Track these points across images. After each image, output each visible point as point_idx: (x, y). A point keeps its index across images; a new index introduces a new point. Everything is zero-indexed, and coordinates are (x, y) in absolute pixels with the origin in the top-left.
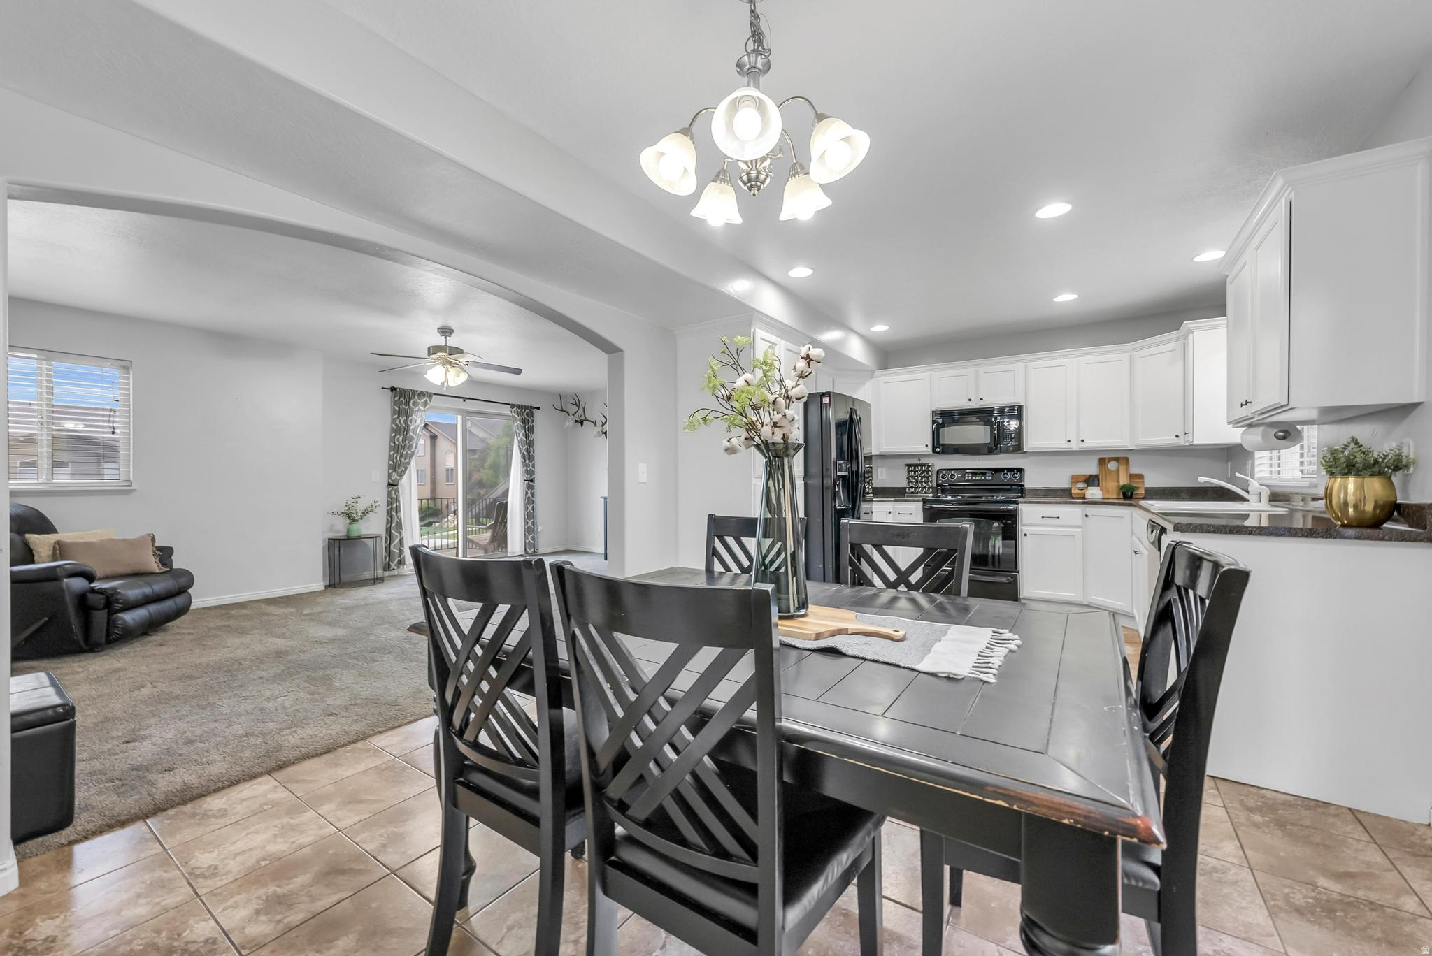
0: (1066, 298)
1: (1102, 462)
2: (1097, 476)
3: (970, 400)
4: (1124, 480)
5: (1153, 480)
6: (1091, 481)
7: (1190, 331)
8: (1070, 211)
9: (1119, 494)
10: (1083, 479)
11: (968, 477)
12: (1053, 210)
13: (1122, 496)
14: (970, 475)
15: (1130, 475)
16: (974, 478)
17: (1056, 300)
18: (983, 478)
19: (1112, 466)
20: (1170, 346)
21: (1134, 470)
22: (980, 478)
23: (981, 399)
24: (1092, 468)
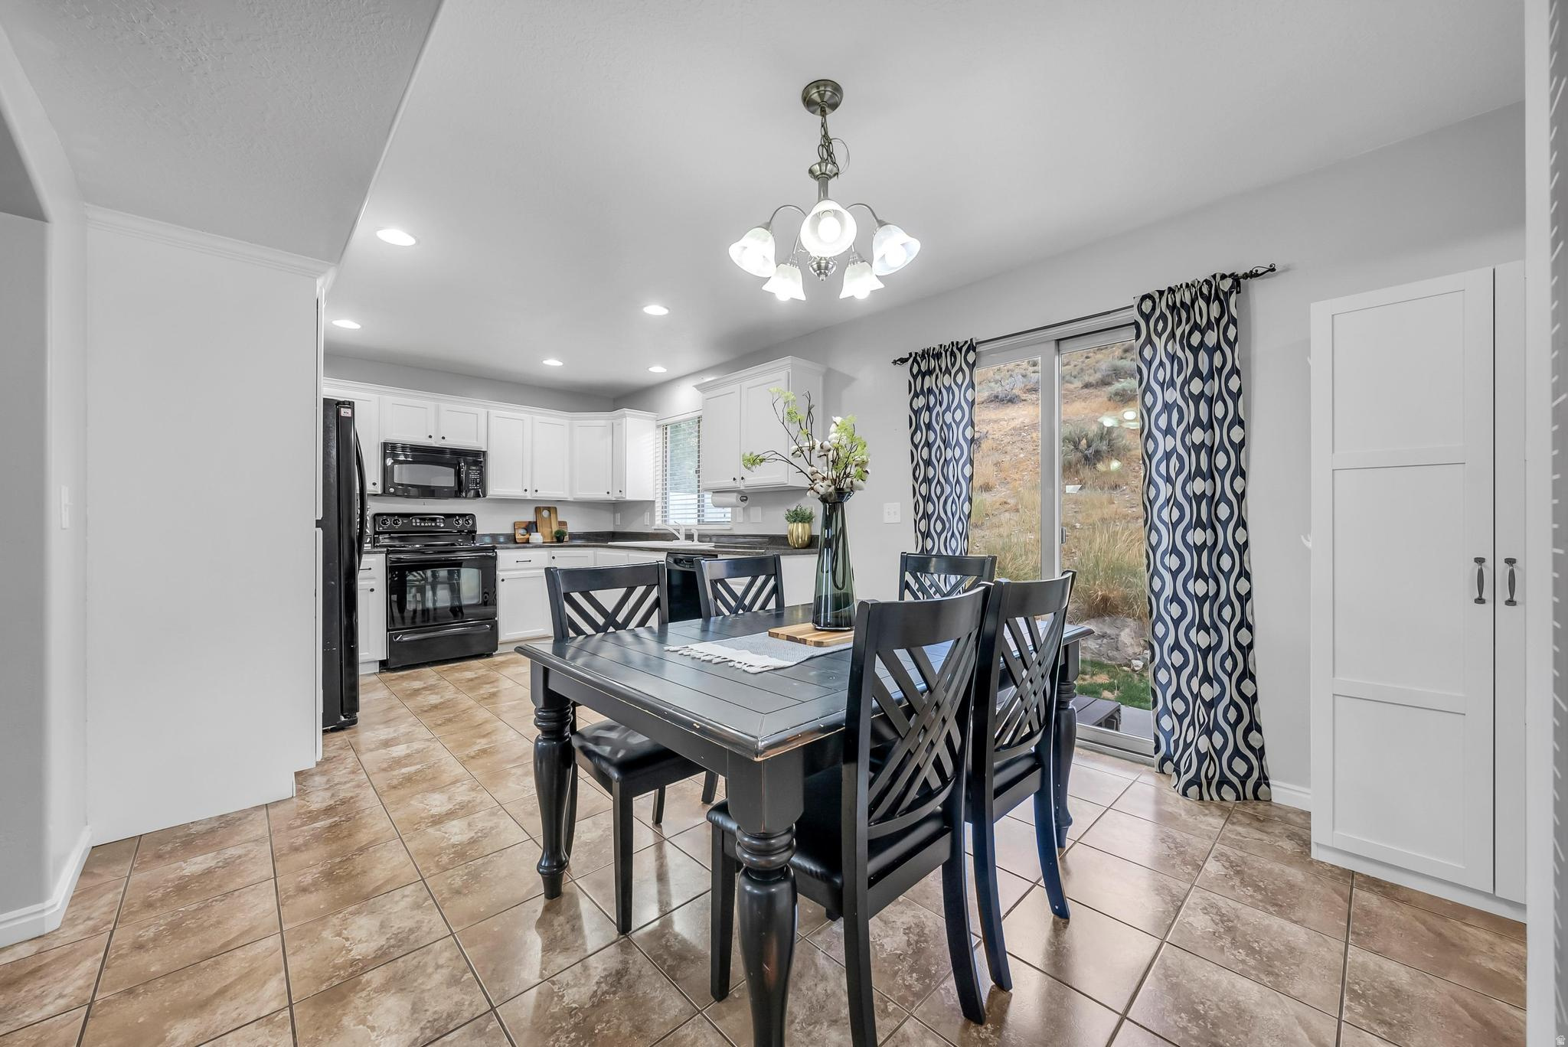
0: (553, 362)
1: (538, 510)
2: (535, 523)
3: (430, 437)
4: (555, 528)
5: (574, 526)
6: (531, 527)
7: (624, 416)
8: (664, 315)
9: (552, 538)
10: (524, 526)
11: (416, 522)
12: (655, 310)
13: (555, 540)
14: (418, 521)
15: (559, 522)
16: (423, 524)
17: (545, 362)
18: (433, 524)
19: (545, 513)
20: (603, 422)
21: (561, 518)
22: (430, 524)
23: (443, 438)
24: (529, 516)
